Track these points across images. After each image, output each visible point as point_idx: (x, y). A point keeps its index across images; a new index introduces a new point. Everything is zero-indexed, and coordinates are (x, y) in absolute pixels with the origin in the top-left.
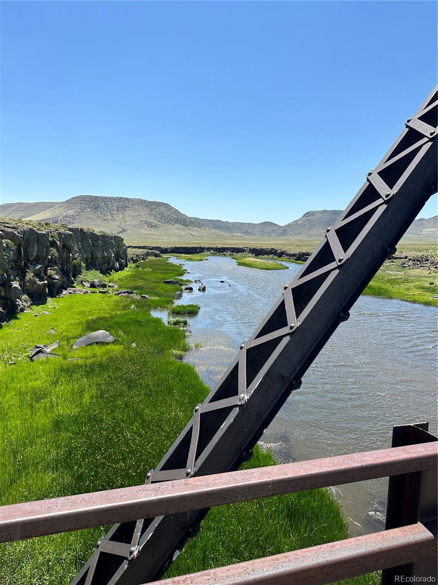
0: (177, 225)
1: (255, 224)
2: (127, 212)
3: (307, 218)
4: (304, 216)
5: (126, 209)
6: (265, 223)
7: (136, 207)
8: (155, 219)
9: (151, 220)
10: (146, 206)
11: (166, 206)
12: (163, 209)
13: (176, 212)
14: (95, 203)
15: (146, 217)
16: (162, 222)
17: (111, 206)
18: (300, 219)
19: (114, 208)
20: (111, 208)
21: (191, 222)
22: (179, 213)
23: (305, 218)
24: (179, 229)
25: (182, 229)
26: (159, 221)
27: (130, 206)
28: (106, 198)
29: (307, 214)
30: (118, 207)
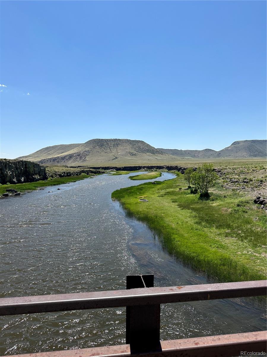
0: (148, 154)
1: (199, 151)
2: (119, 147)
3: (234, 146)
4: (232, 144)
5: (118, 145)
6: (206, 149)
7: (124, 144)
8: (135, 151)
9: (133, 151)
10: (130, 143)
11: (142, 142)
12: (140, 144)
13: (148, 145)
14: (101, 143)
15: (130, 150)
16: (139, 152)
17: (110, 144)
18: (230, 146)
19: (112, 145)
20: (110, 146)
21: (157, 151)
22: (150, 146)
23: (233, 146)
24: (149, 155)
25: (151, 155)
26: (137, 152)
27: (121, 144)
28: (107, 140)
29: (234, 143)
30: (114, 145)
